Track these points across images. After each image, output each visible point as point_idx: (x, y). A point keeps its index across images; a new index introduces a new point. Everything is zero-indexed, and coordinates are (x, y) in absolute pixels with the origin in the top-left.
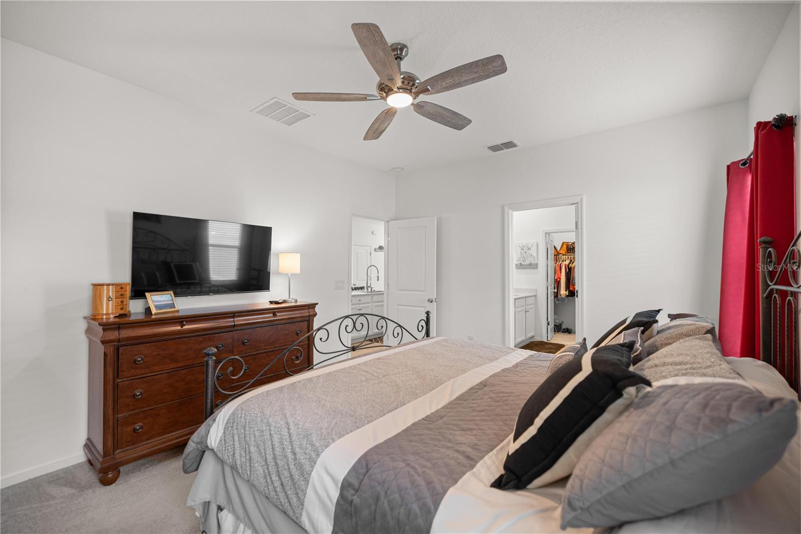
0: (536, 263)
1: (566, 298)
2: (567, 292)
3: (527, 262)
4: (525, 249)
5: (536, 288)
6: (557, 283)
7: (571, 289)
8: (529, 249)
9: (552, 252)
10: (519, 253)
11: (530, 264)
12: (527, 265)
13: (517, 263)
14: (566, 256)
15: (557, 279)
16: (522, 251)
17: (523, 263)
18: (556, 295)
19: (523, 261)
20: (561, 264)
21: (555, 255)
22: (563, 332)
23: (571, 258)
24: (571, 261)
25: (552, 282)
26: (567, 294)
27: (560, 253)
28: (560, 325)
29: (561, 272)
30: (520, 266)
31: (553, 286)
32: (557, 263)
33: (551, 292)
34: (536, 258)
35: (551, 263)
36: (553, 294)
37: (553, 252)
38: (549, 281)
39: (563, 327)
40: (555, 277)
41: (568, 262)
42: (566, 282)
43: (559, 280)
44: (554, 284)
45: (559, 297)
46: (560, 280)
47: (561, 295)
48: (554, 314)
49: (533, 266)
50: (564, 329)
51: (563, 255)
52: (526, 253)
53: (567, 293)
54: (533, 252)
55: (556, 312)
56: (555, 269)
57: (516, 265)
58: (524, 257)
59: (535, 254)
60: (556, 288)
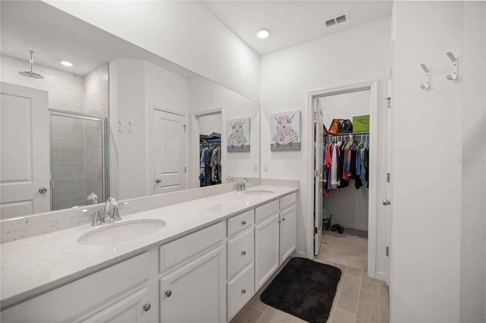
0: (299, 142)
1: (337, 189)
2: (339, 181)
3: (287, 141)
4: (284, 122)
5: (298, 180)
6: (327, 170)
7: (344, 178)
8: (289, 122)
9: (320, 132)
10: (276, 129)
11: (290, 144)
12: (286, 145)
13: (273, 143)
14: (338, 137)
15: (326, 165)
16: (279, 125)
17: (280, 143)
18: (326, 186)
19: (281, 140)
20: (331, 146)
21: (324, 136)
22: (332, 230)
23: (343, 138)
24: (343, 142)
25: (321, 168)
26: (339, 185)
27: (330, 133)
28: (329, 220)
29: (331, 156)
30: (277, 148)
31: (322, 175)
32: (327, 146)
33: (319, 182)
34: (298, 134)
35: (319, 145)
36: (322, 184)
37: (322, 132)
38: (317, 168)
39: (333, 223)
40: (324, 162)
41: (339, 144)
42: (337, 170)
43: (328, 166)
44: (323, 171)
45: (329, 188)
46: (330, 167)
47: (331, 186)
48: (323, 208)
49: (295, 147)
50: (334, 226)
51: (334, 135)
52: (284, 127)
53: (339, 183)
54: (295, 125)
55: (325, 206)
56: (324, 152)
57: (272, 145)
58: (282, 134)
59: (297, 130)
60: (325, 178)
